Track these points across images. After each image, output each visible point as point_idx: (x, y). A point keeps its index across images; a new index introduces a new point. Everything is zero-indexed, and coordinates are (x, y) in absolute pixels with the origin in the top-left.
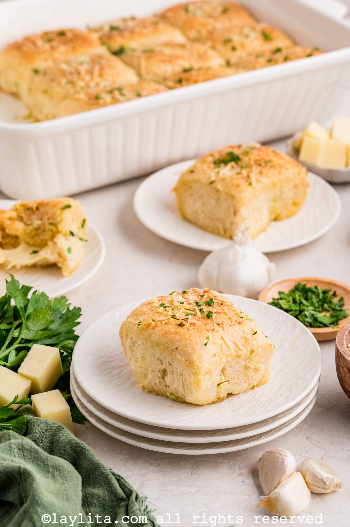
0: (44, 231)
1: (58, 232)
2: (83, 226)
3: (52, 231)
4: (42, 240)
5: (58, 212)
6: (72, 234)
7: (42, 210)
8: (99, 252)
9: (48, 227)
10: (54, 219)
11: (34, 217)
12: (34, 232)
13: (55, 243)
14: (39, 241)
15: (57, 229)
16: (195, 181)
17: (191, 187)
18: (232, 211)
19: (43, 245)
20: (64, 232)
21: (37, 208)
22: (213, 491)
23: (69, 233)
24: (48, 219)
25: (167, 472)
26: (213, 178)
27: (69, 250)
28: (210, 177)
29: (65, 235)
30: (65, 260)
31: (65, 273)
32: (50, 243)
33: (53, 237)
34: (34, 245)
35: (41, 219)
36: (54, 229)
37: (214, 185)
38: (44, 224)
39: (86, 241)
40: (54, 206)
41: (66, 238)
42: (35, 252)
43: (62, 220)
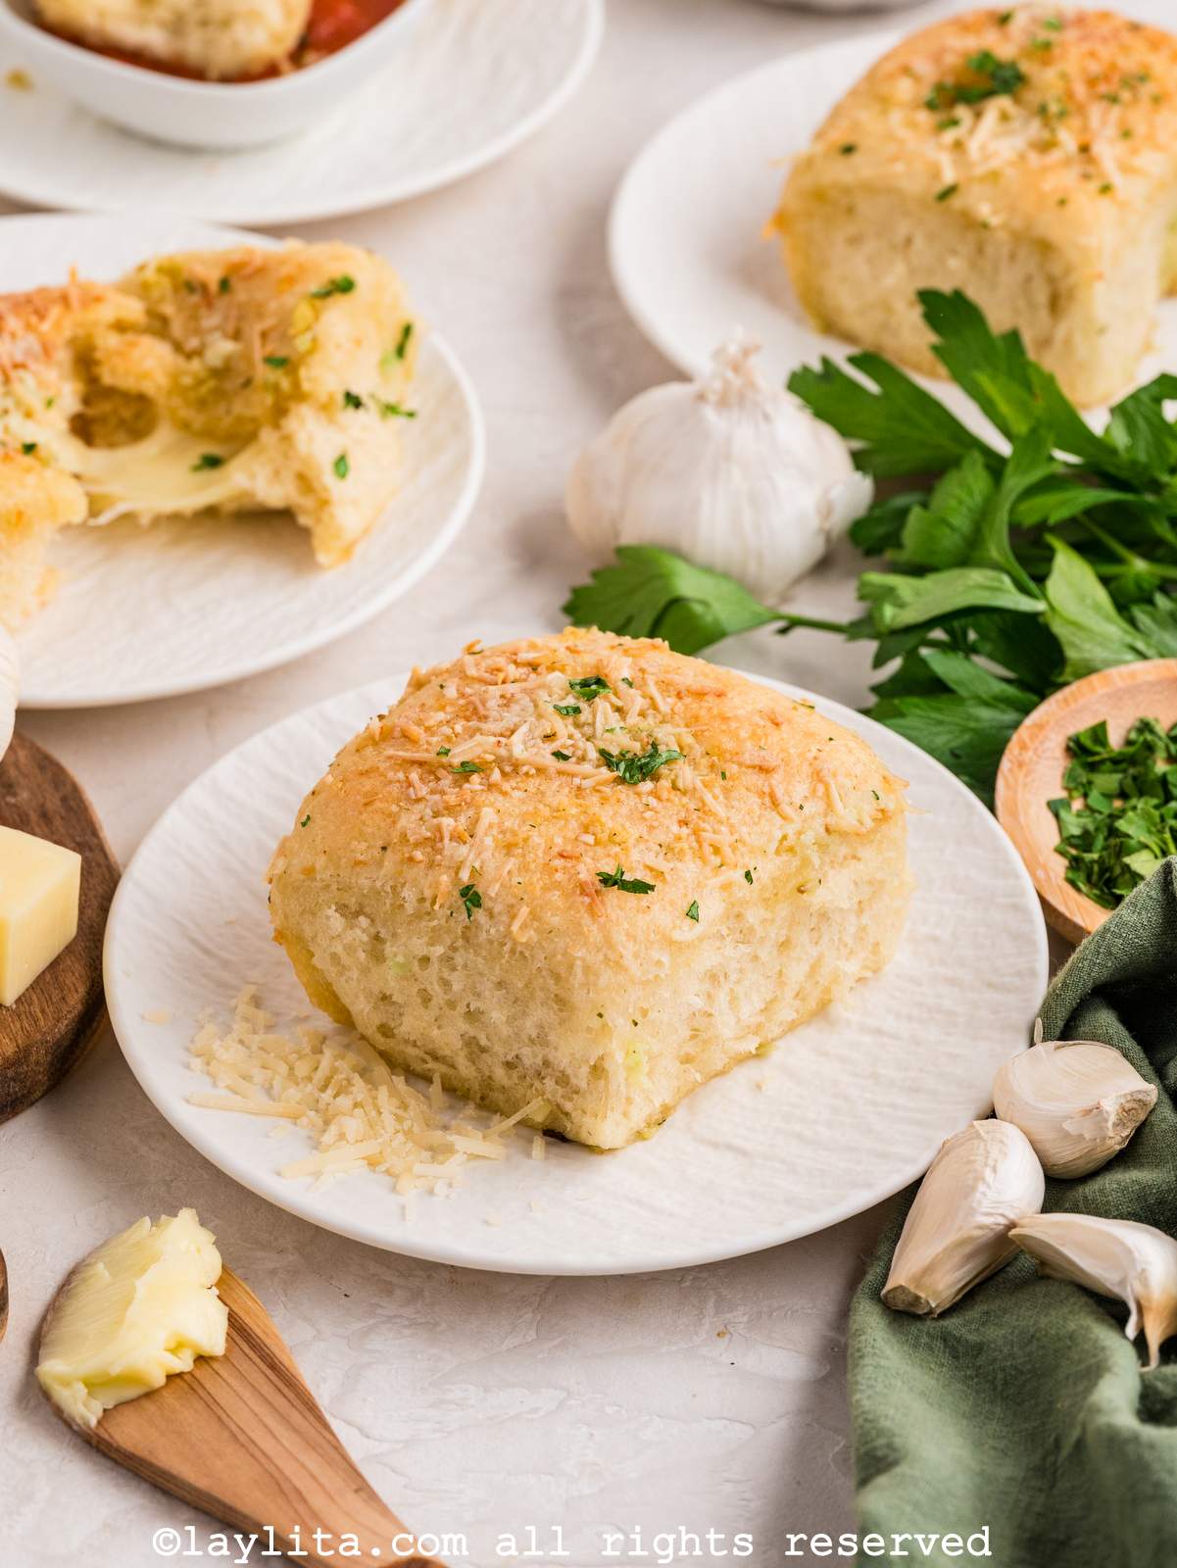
0: (248, 383)
1: (299, 395)
2: (400, 351)
3: (276, 388)
4: (240, 420)
5: (303, 312)
6: (354, 401)
7: (241, 293)
8: (463, 460)
9: (263, 373)
10: (286, 338)
11: (211, 320)
12: (212, 384)
13: (287, 439)
14: (226, 422)
15: (296, 385)
16: (871, 189)
17: (850, 211)
18: (1042, 296)
19: (242, 438)
20: (323, 398)
21: (225, 285)
22: (616, 1408)
23: (340, 399)
24: (264, 335)
25: (444, 1326)
26: (949, 176)
27: (341, 464)
28: (935, 173)
29: (326, 408)
30: (324, 503)
31: (322, 557)
32: (267, 436)
33: (279, 412)
34: (207, 434)
35: (237, 336)
36: (285, 384)
37: (956, 202)
38: (247, 357)
39: (411, 415)
40: (290, 280)
41: (332, 421)
42: (212, 462)
43: (315, 345)
